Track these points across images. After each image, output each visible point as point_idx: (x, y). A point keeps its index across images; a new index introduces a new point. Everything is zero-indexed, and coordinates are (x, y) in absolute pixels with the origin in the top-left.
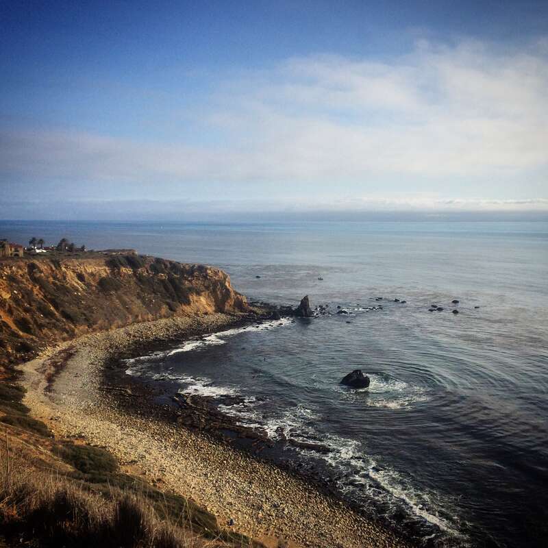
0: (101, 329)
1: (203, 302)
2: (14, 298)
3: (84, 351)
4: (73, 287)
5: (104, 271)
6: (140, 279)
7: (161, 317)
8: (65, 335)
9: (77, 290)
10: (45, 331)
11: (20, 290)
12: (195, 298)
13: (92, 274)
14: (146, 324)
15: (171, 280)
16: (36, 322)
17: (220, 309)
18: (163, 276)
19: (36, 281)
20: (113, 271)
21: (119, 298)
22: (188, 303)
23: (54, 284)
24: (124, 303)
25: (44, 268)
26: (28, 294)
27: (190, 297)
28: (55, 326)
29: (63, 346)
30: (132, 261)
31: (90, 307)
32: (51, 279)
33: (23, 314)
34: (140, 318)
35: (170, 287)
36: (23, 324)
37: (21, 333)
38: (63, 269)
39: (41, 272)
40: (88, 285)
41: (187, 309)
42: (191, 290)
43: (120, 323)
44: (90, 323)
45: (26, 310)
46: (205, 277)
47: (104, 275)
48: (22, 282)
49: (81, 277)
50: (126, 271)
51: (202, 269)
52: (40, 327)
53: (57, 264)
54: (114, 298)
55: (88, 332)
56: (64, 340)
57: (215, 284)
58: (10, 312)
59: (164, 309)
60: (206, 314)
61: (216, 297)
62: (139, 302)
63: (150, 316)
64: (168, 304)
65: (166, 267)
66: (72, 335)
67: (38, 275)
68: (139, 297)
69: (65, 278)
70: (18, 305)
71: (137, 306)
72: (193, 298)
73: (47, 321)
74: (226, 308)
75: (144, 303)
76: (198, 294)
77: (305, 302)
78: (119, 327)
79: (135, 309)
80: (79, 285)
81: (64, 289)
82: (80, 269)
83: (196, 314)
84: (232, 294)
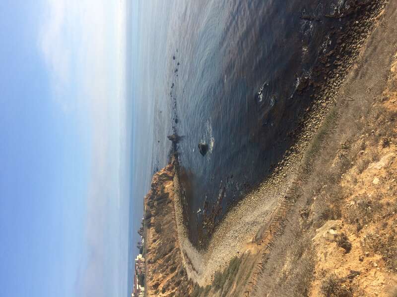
0: (177, 236)
1: (168, 186)
2: (162, 272)
3: (185, 248)
4: (158, 245)
5: (152, 230)
6: (156, 214)
7: (174, 207)
8: (178, 252)
9: (160, 243)
10: (176, 261)
11: (158, 269)
12: (166, 190)
13: (154, 235)
14: (176, 215)
15: (158, 200)
16: (172, 265)
17: (171, 179)
18: (155, 203)
19: (155, 261)
20: (153, 226)
21: (164, 225)
22: (168, 193)
23: (157, 253)
24: (167, 223)
25: (150, 257)
26: (161, 266)
28: (174, 256)
29: (182, 255)
30: (148, 217)
31: (167, 239)
32: (155, 255)
33: (169, 269)
34: (173, 217)
35: (161, 201)
36: (173, 270)
37: (176, 271)
38: (151, 248)
39: (151, 259)
40: (158, 238)
41: (170, 195)
42: (162, 191)
43: (175, 227)
44: (174, 240)
45: (167, 268)
46: (157, 184)
47: (154, 230)
48: (156, 267)
49: (154, 241)
50: (152, 220)
51: (153, 185)
52: (174, 263)
53: (148, 251)
54: (164, 227)
55: (178, 242)
56: (180, 253)
57: (160, 180)
58: (167, 275)
59: (170, 205)
60: (173, 186)
61: (166, 180)
62: (166, 217)
63: (173, 212)
64: (168, 203)
65: (151, 201)
66: (178, 249)
67: (153, 261)
68: (164, 216)
69: (155, 248)
70: (165, 271)
71: (168, 218)
72: (166, 191)
73: (172, 259)
74: (171, 175)
75: (167, 214)
76: (164, 188)
77: (170, 138)
78: (177, 228)
79: (170, 219)
80: (158, 242)
81: (160, 249)
82: (151, 240)
83: (173, 190)
84: (165, 172)
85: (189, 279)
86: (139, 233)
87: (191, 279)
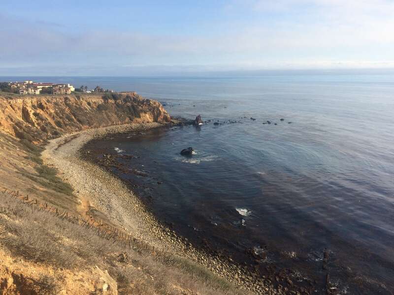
0: (95, 127)
1: (147, 117)
2: (56, 113)
3: (82, 137)
4: (85, 108)
5: (100, 101)
6: (118, 105)
7: (125, 123)
8: (77, 129)
9: (87, 110)
10: (68, 127)
11: (59, 109)
12: (143, 114)
13: (95, 103)
14: (118, 126)
15: (133, 106)
16: (64, 123)
17: (155, 120)
18: (129, 104)
19: (67, 105)
20: (105, 102)
21: (106, 114)
22: (140, 117)
23: (76, 107)
24: (108, 116)
25: (72, 99)
26: (62, 111)
27: (141, 114)
28: (73, 125)
29: (75, 133)
30: (114, 97)
31: (91, 117)
32: (74, 104)
33: (59, 119)
34: (115, 123)
35: (132, 110)
36: (58, 124)
37: (57, 127)
38: (81, 100)
39: (70, 101)
40: (92, 108)
41: (139, 120)
42: (142, 111)
43: (105, 125)
44: (90, 124)
45: (61, 118)
46: (149, 105)
47: (100, 103)
48: (60, 105)
49: (89, 104)
50: (111, 101)
51: (148, 101)
52: (66, 125)
53: (79, 98)
54: (104, 113)
55: (88, 128)
56: (76, 131)
57: (154, 108)
58: (53, 118)
59: (127, 120)
60: (148, 122)
61: (154, 114)
62: (115, 116)
63: (120, 122)
64: (129, 117)
65: (131, 99)
66: (80, 129)
67: (68, 103)
68: (116, 113)
69: (81, 104)
70: (57, 115)
71: (114, 117)
72: (142, 114)
73: (70, 122)
74: (159, 120)
75: (118, 116)
76: (145, 113)
77: (198, 119)
78: (103, 127)
79: (113, 119)
80: (88, 107)
81: (80, 109)
82: (89, 100)
83: (143, 122)
84: (162, 113)
85: (49, 141)
86: (97, 87)
87: (49, 143)
